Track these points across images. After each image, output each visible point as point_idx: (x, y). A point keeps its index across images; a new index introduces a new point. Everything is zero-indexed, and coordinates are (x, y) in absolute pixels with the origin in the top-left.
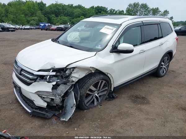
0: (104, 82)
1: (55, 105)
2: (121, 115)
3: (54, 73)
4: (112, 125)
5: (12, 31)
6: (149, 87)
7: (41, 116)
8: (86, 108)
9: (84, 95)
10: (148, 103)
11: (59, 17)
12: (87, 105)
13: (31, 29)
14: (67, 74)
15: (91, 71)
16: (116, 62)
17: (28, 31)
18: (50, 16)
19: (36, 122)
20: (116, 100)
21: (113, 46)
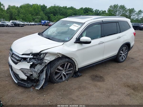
0: (69, 64)
1: (34, 79)
2: (80, 88)
3: (32, 57)
4: (71, 94)
5: (21, 26)
6: (109, 69)
7: (23, 85)
8: (56, 82)
9: (53, 72)
10: (103, 81)
11: (56, 16)
12: (57, 80)
13: (36, 25)
14: (42, 58)
15: (59, 55)
16: (78, 50)
17: (33, 26)
18: (50, 15)
19: (20, 90)
20: (80, 77)
21: (76, 38)
